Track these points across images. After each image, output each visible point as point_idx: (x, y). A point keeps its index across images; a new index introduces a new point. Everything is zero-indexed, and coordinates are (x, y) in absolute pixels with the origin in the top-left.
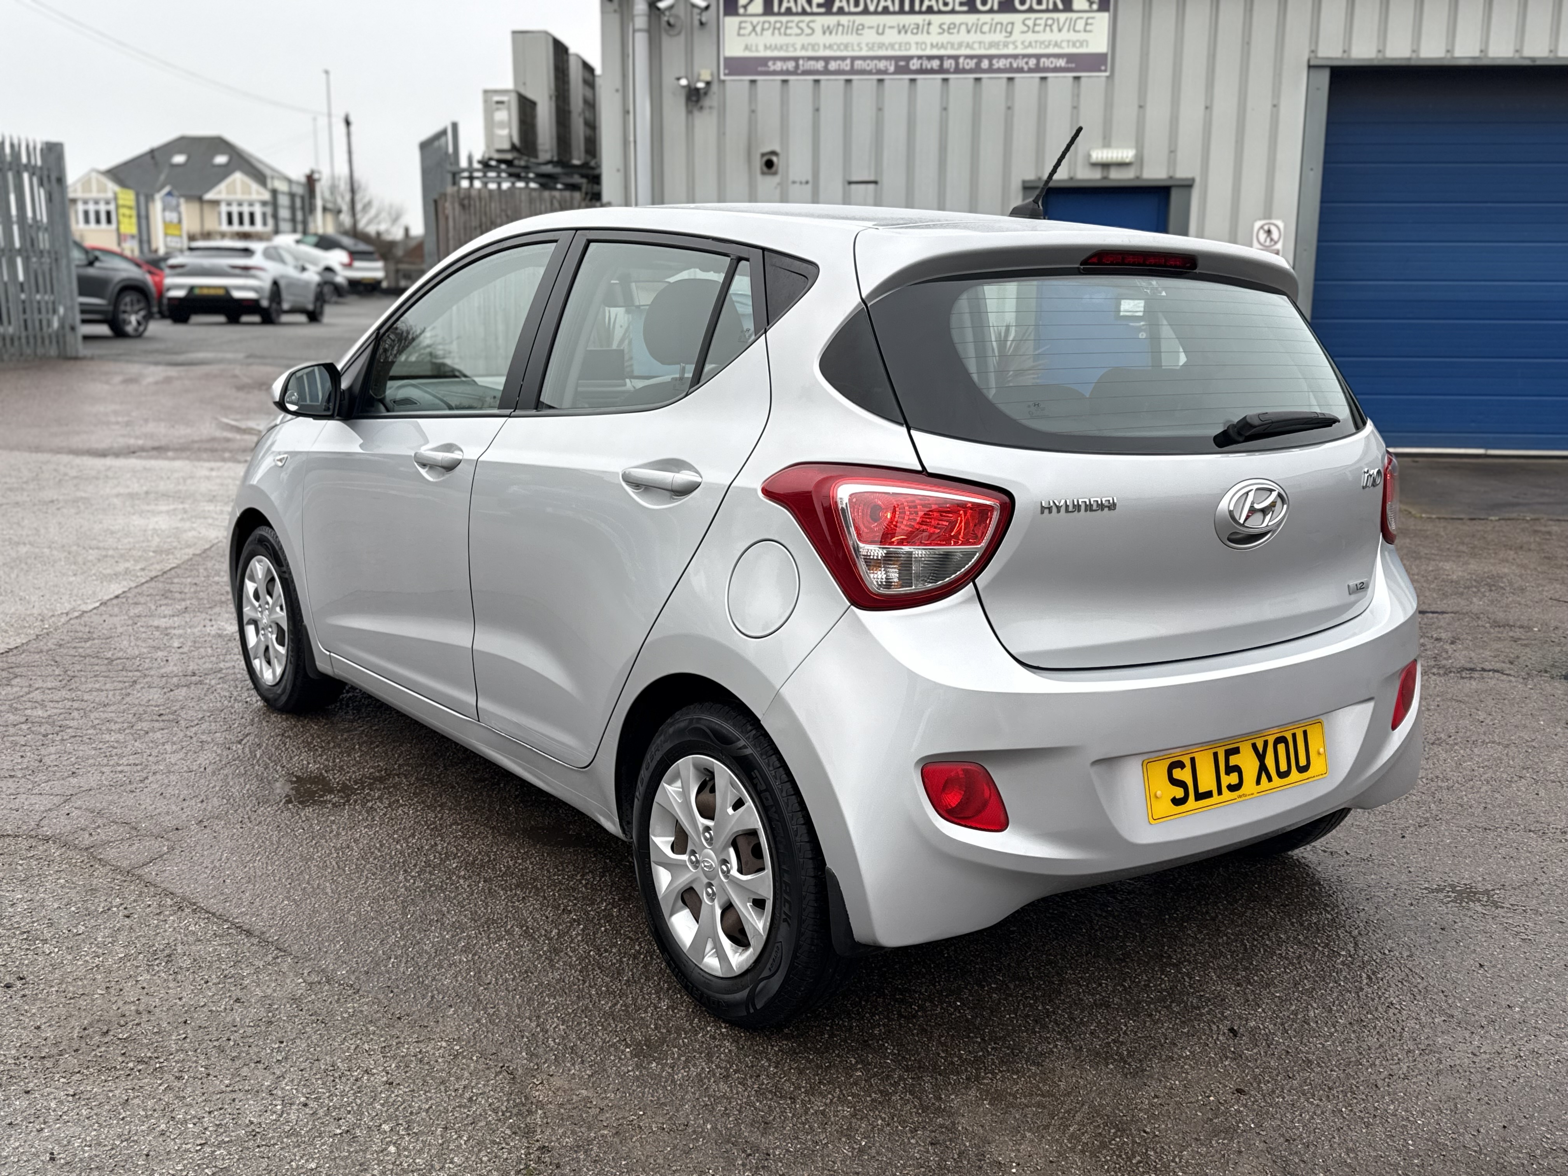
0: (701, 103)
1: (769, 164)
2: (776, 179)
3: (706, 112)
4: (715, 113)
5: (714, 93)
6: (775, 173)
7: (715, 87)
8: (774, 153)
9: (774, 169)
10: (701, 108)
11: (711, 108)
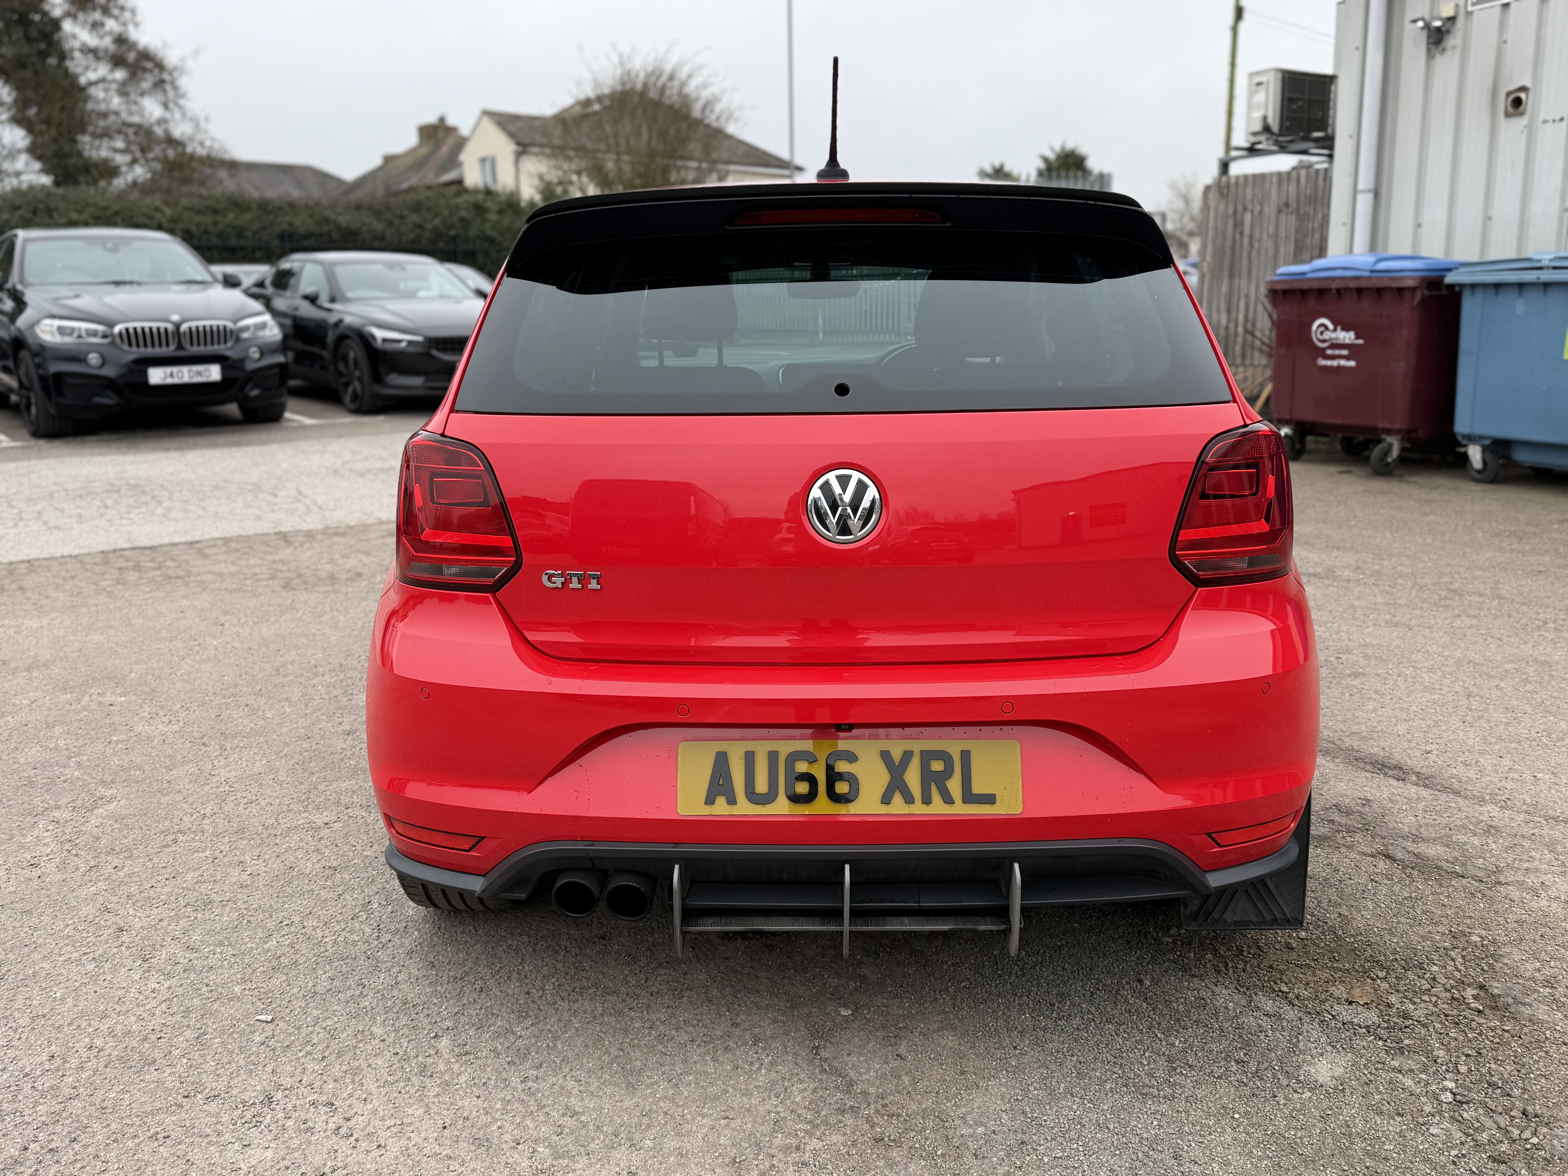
0: (1442, 45)
1: (1517, 103)
2: (1524, 121)
3: (1448, 54)
4: (1458, 53)
5: (1459, 29)
6: (1522, 114)
7: (1460, 23)
8: (1523, 89)
9: (1522, 108)
10: (1444, 50)
11: (1454, 47)
